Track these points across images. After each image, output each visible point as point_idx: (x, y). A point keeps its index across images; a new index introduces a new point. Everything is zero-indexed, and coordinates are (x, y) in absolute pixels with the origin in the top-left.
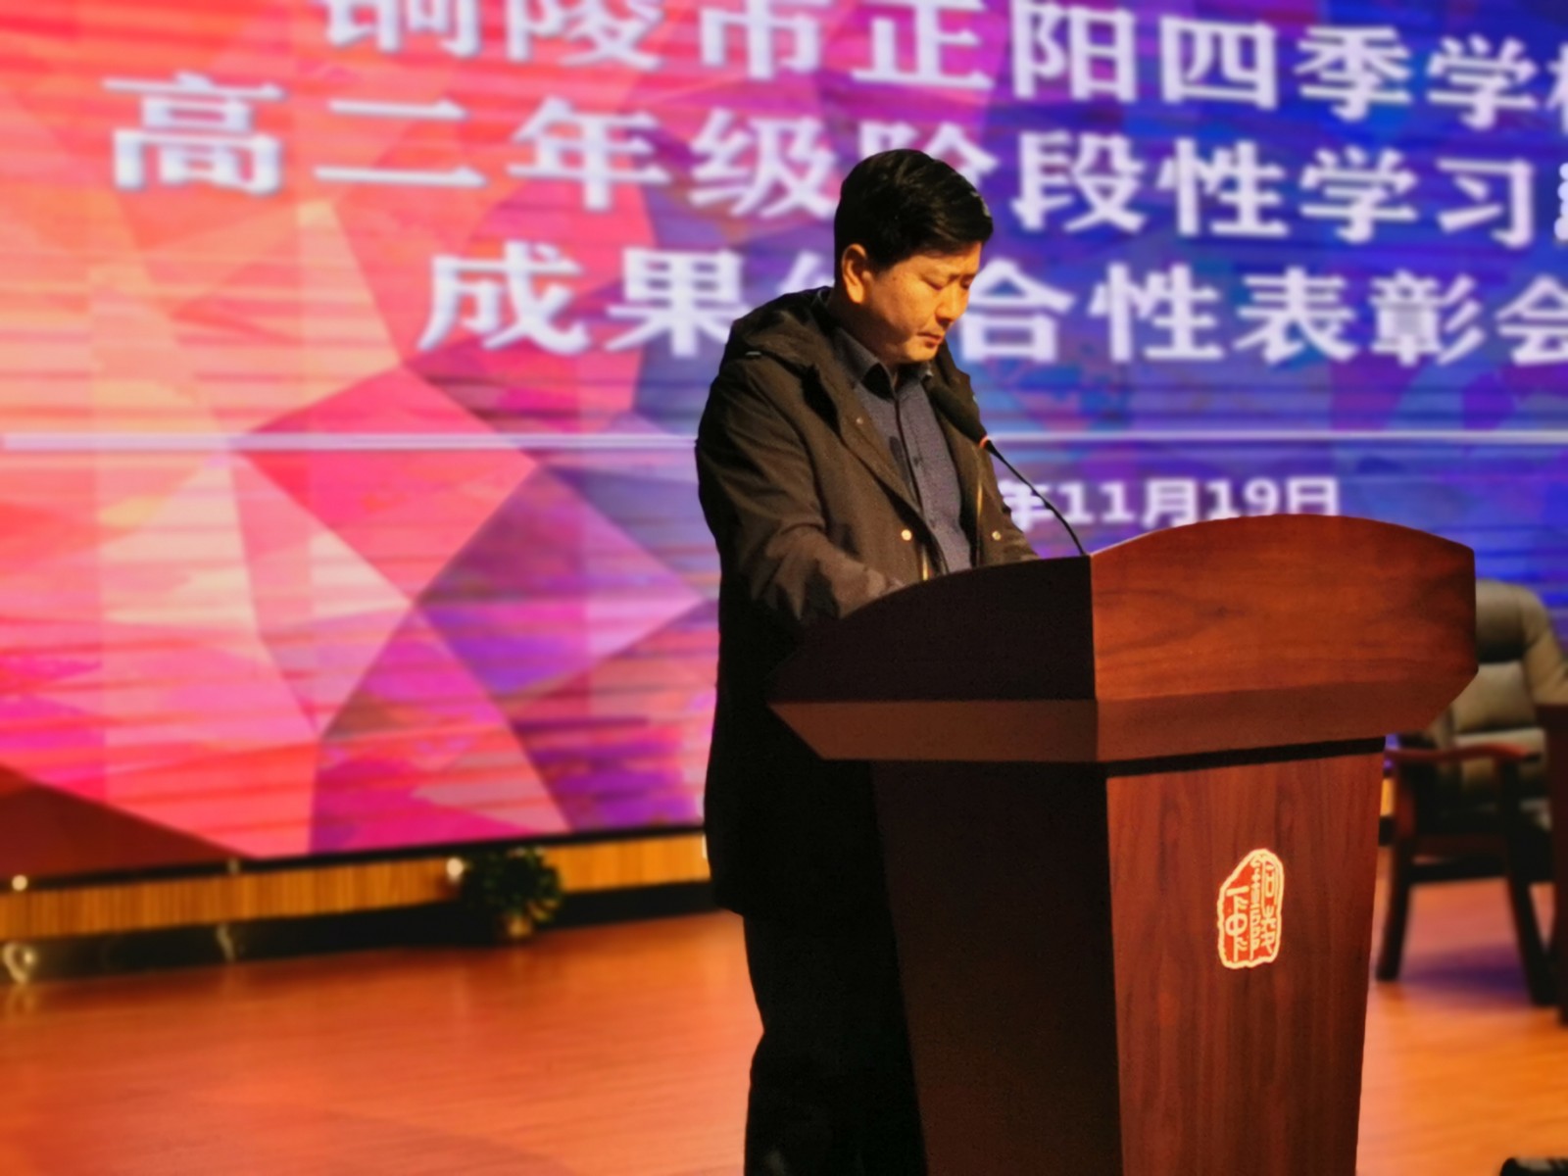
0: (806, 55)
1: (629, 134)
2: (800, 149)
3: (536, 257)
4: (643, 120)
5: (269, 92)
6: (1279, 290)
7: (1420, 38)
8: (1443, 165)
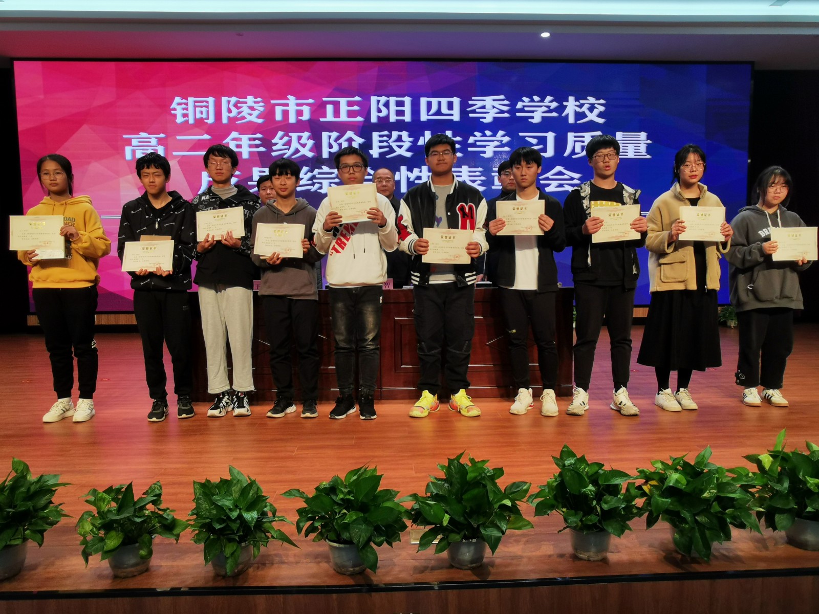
0: (306, 116)
1: (254, 139)
2: (303, 141)
4: (259, 136)
5: (162, 135)
6: (461, 172)
8: (521, 134)
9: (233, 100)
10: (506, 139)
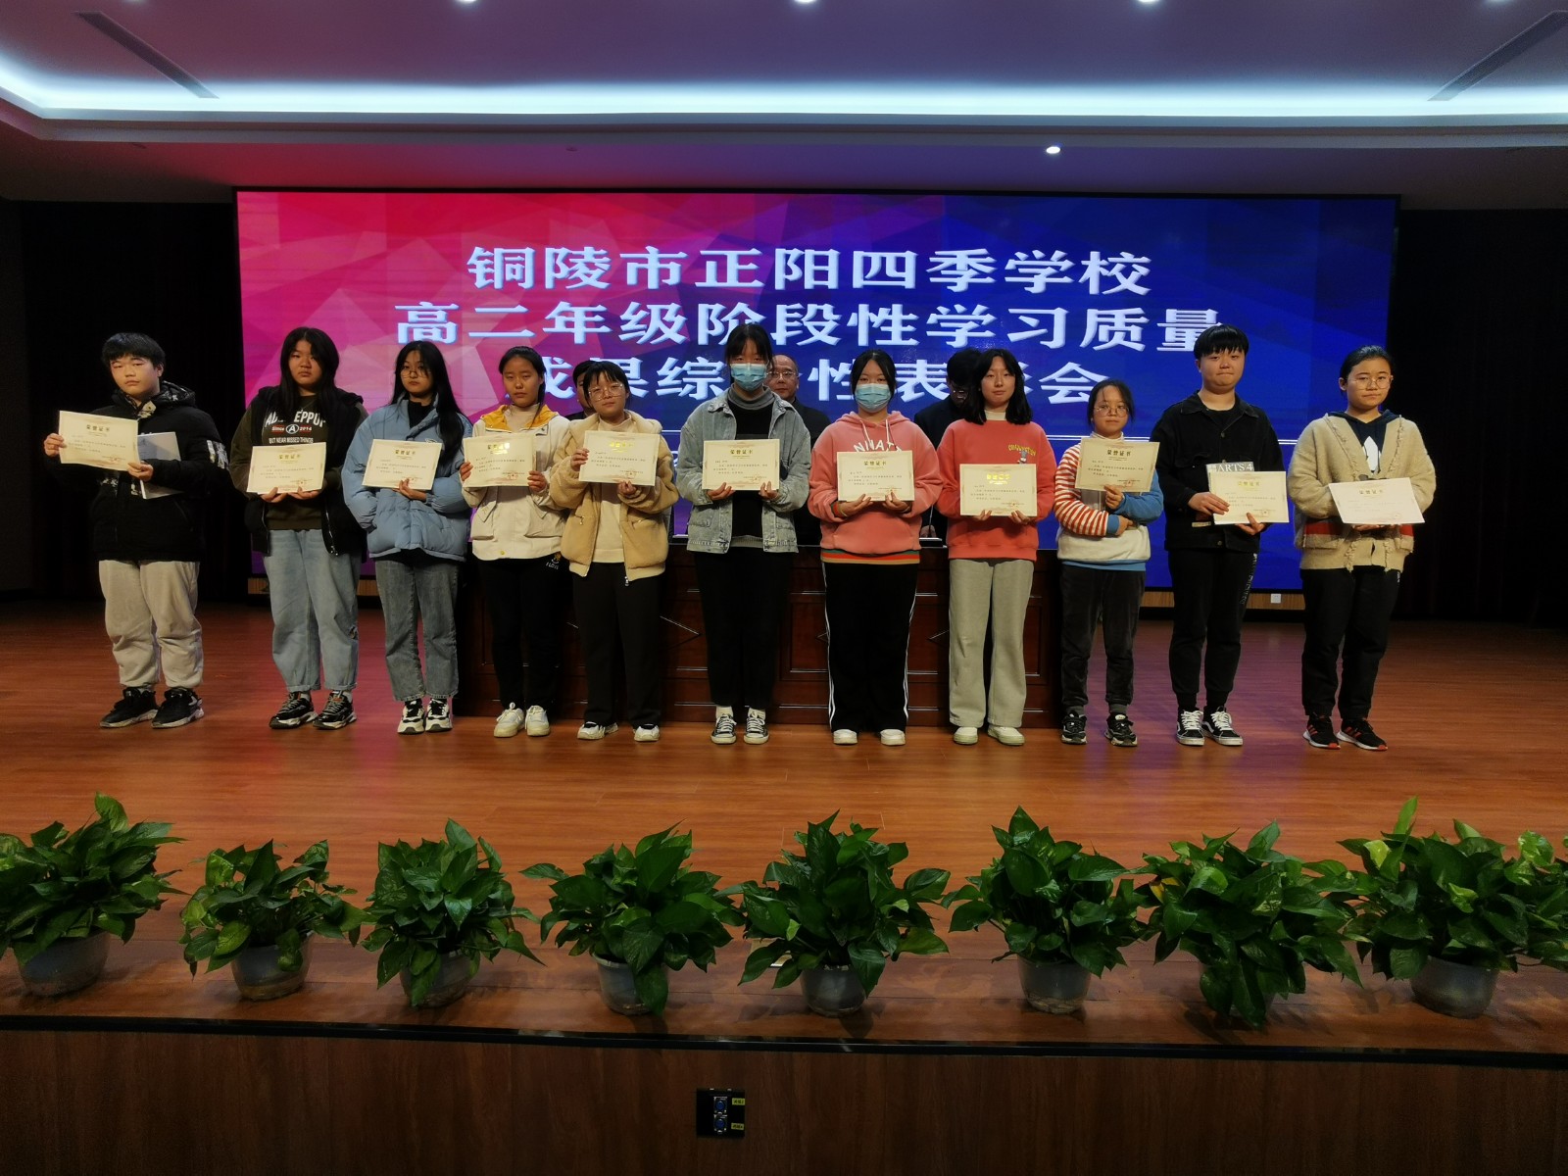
0: (674, 279)
1: (593, 314)
2: (668, 317)
3: (553, 362)
4: (600, 308)
5: (453, 306)
6: (915, 369)
7: (1001, 254)
8: (1011, 311)
9: (563, 252)
10: (988, 318)
